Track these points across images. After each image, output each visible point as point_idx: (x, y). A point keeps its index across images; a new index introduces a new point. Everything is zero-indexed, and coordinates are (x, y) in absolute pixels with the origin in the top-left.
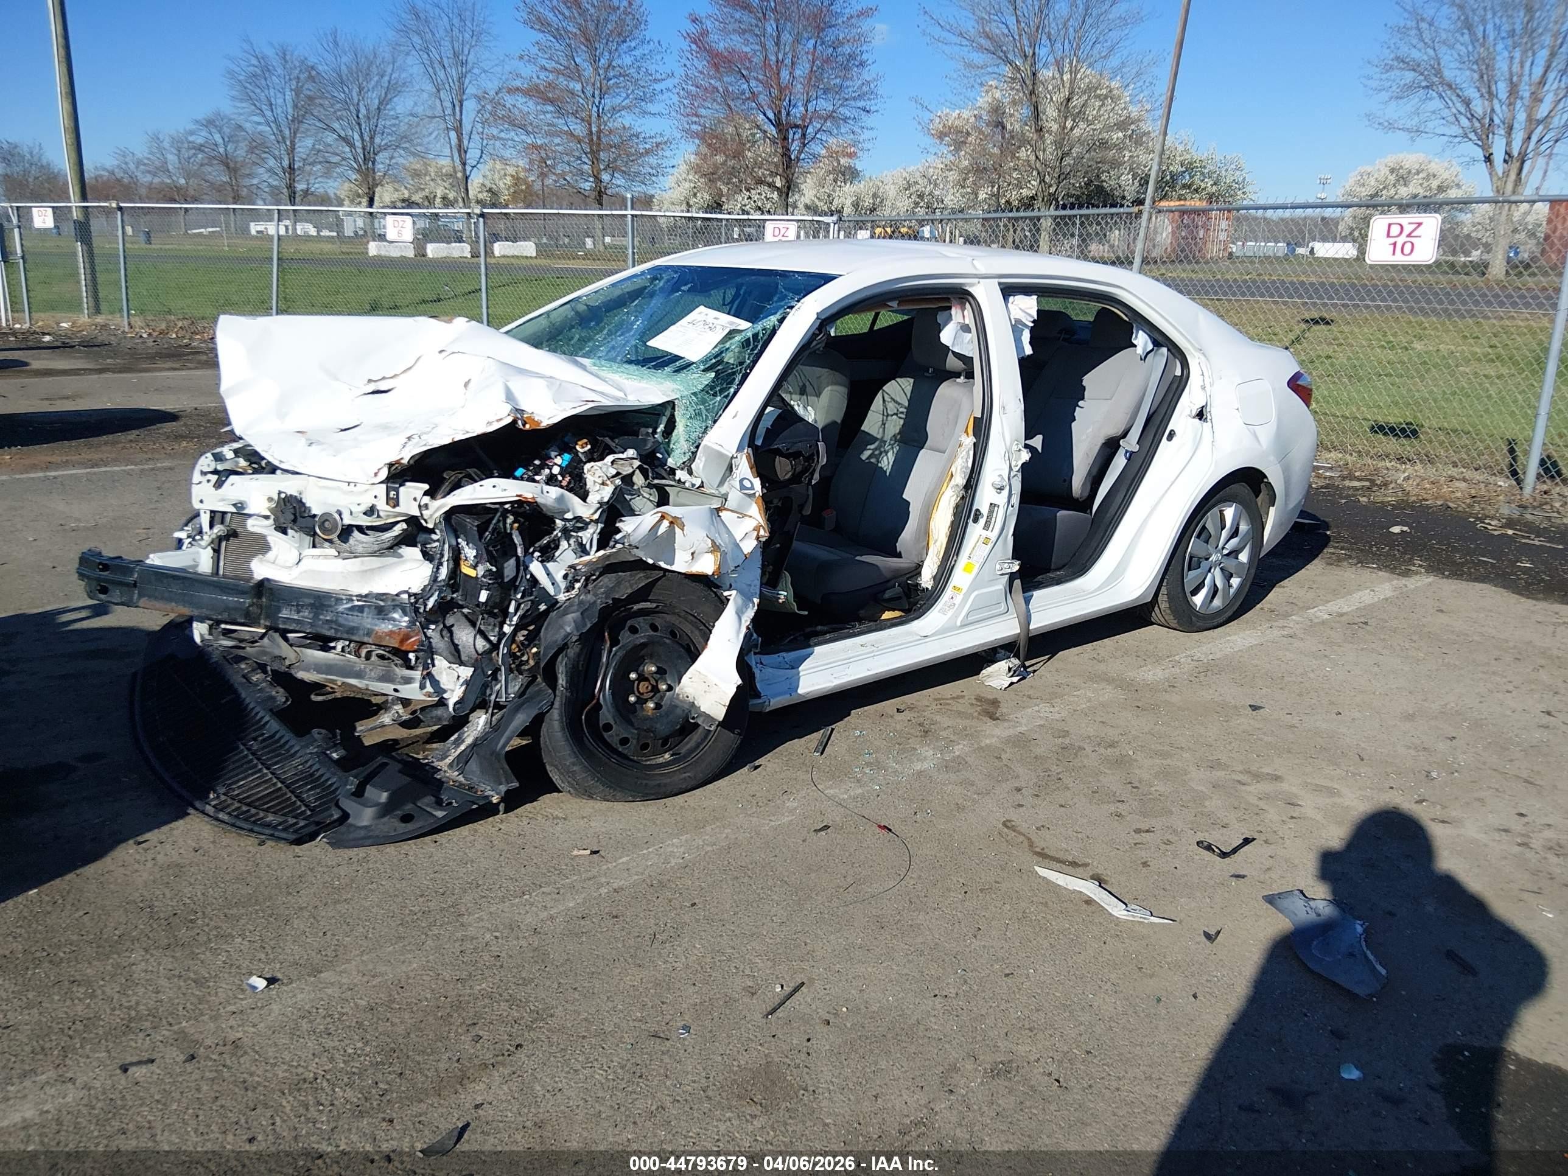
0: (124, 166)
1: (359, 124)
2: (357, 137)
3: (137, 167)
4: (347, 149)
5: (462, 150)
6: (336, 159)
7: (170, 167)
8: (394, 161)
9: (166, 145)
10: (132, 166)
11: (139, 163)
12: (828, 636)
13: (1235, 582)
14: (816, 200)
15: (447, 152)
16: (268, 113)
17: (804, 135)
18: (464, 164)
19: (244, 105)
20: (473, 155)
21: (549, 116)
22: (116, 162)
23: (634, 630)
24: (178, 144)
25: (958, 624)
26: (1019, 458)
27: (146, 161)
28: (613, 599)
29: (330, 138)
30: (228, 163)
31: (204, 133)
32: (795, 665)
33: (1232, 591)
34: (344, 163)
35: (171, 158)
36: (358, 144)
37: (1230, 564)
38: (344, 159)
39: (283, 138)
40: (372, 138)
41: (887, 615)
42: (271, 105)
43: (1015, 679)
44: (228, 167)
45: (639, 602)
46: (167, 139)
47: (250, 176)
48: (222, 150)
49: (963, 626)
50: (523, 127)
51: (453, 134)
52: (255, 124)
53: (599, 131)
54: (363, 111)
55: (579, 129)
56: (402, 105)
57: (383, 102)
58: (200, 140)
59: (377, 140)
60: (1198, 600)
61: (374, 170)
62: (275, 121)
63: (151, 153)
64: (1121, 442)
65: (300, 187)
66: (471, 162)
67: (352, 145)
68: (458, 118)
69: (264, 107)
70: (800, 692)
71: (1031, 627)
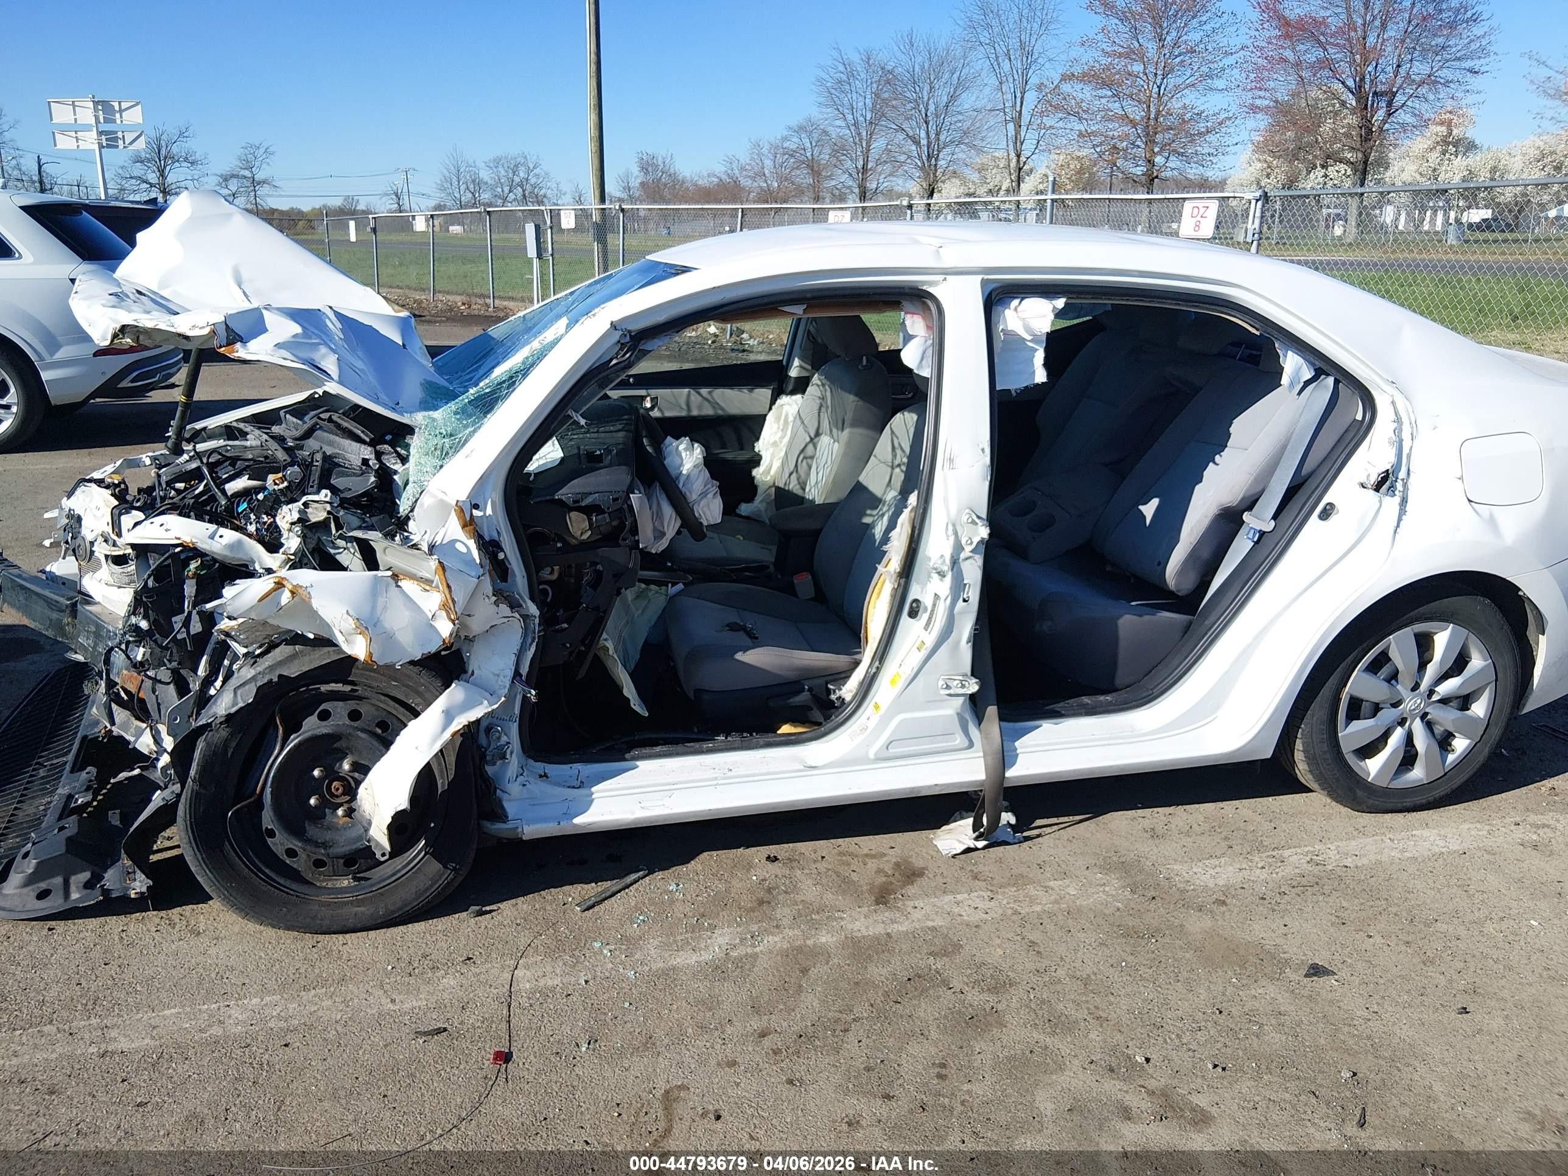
0: (730, 172)
1: (927, 123)
2: (923, 134)
3: (741, 173)
4: (914, 148)
5: (1018, 141)
6: (903, 158)
7: (767, 172)
8: (955, 157)
9: (765, 151)
10: (736, 172)
11: (742, 169)
12: (658, 749)
13: (1460, 744)
14: (1418, 177)
15: (1003, 144)
16: (850, 117)
17: (1390, 104)
18: (1018, 156)
19: (829, 110)
20: (1028, 147)
21: (1104, 101)
22: (723, 169)
23: (324, 716)
24: (775, 149)
25: (871, 756)
26: (976, 533)
27: (747, 167)
28: (280, 676)
29: (901, 136)
30: (814, 168)
31: (795, 140)
32: (585, 784)
33: (1451, 758)
34: (909, 161)
35: (768, 163)
36: (924, 142)
37: (1445, 718)
38: (909, 157)
39: (861, 140)
40: (938, 134)
41: (786, 729)
42: (853, 108)
43: (981, 844)
44: (812, 170)
45: (328, 683)
46: (767, 146)
47: (830, 177)
48: (809, 154)
49: (879, 759)
50: (1076, 114)
51: (1011, 126)
52: (838, 129)
53: (1158, 113)
54: (932, 108)
55: (1136, 113)
56: (968, 101)
57: (953, 98)
58: (793, 147)
59: (942, 138)
60: (1374, 766)
61: (936, 165)
62: (856, 124)
63: (752, 159)
64: (1246, 516)
65: (872, 185)
66: (1025, 153)
67: (917, 143)
68: (1018, 109)
69: (846, 111)
70: (578, 820)
71: (1008, 774)
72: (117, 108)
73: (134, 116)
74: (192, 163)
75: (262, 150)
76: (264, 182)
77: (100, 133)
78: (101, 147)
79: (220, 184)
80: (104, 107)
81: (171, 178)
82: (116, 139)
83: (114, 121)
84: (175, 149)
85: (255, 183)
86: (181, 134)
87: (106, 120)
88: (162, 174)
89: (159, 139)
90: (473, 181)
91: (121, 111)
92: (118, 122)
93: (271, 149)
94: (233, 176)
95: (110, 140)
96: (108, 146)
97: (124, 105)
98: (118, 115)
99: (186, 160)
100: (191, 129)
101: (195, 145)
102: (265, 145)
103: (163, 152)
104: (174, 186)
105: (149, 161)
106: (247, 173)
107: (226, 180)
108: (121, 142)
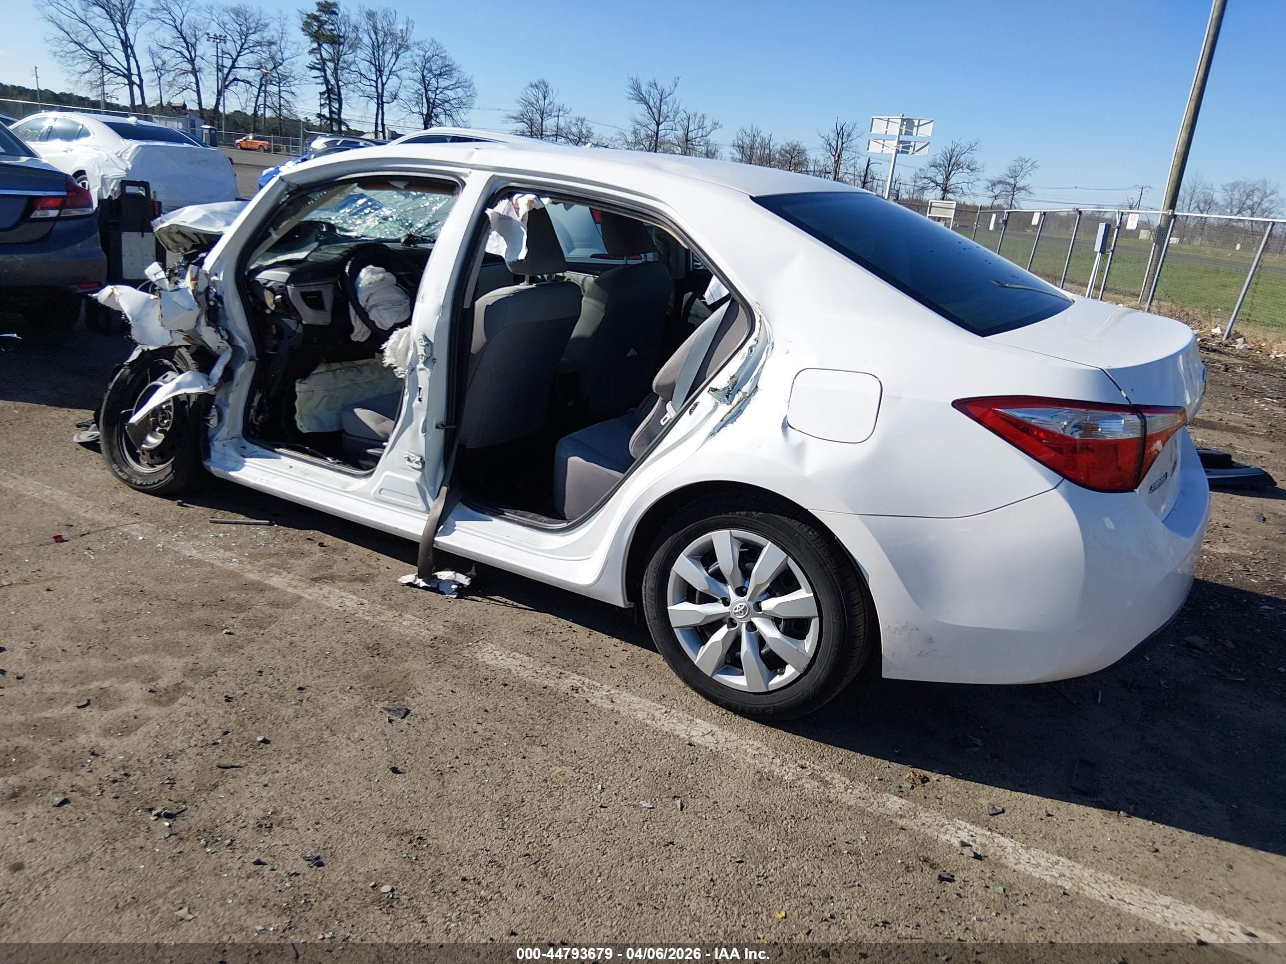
70: (232, 473)
71: (436, 539)
72: (916, 124)
73: (926, 131)
74: (972, 170)
75: (1029, 164)
76: (1023, 189)
77: (900, 142)
78: (897, 152)
79: (987, 188)
80: (908, 124)
81: (953, 180)
82: (908, 147)
83: (911, 134)
84: (962, 159)
85: (1014, 187)
86: (971, 147)
87: (907, 133)
88: (947, 178)
89: (953, 150)
90: (1205, 202)
91: (919, 126)
92: (914, 134)
93: (1037, 164)
94: (1000, 182)
95: (904, 147)
96: (902, 152)
97: (922, 122)
98: (915, 129)
99: (968, 167)
100: (978, 145)
101: (978, 157)
102: (1033, 160)
103: (953, 160)
104: (952, 187)
105: (940, 166)
106: (1012, 181)
107: (994, 185)
108: (911, 149)
